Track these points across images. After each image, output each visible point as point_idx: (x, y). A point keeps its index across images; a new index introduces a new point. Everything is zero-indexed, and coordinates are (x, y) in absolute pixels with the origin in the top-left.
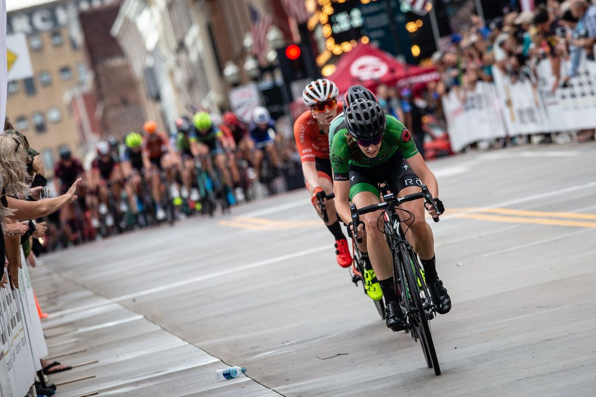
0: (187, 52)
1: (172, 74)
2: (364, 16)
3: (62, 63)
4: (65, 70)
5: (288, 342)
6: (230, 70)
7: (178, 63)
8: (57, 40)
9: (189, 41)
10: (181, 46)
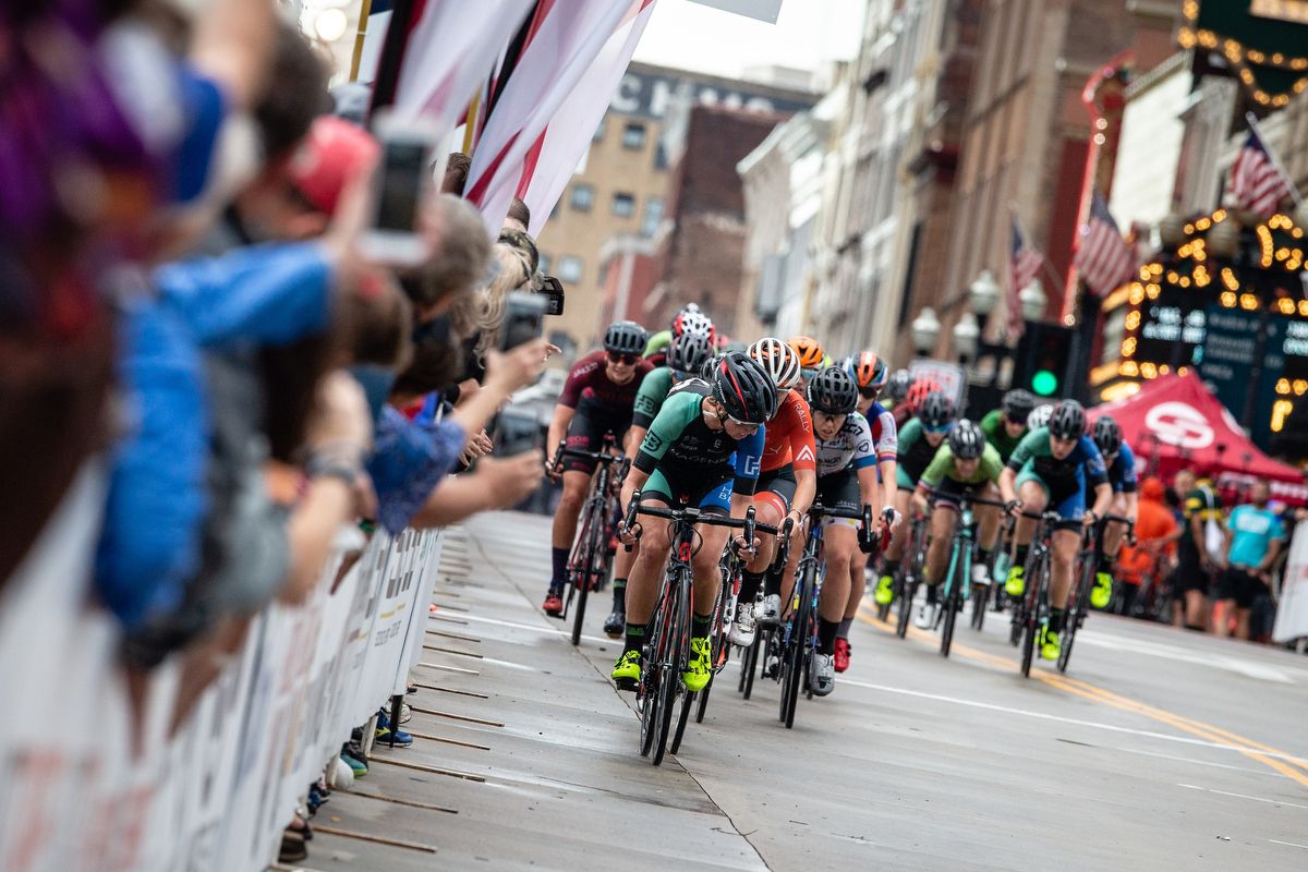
0: (858, 260)
1: (814, 286)
2: (1208, 328)
3: (624, 185)
4: (624, 197)
5: (862, 838)
6: (925, 323)
7: (832, 273)
8: (634, 138)
9: (870, 240)
10: (854, 243)
